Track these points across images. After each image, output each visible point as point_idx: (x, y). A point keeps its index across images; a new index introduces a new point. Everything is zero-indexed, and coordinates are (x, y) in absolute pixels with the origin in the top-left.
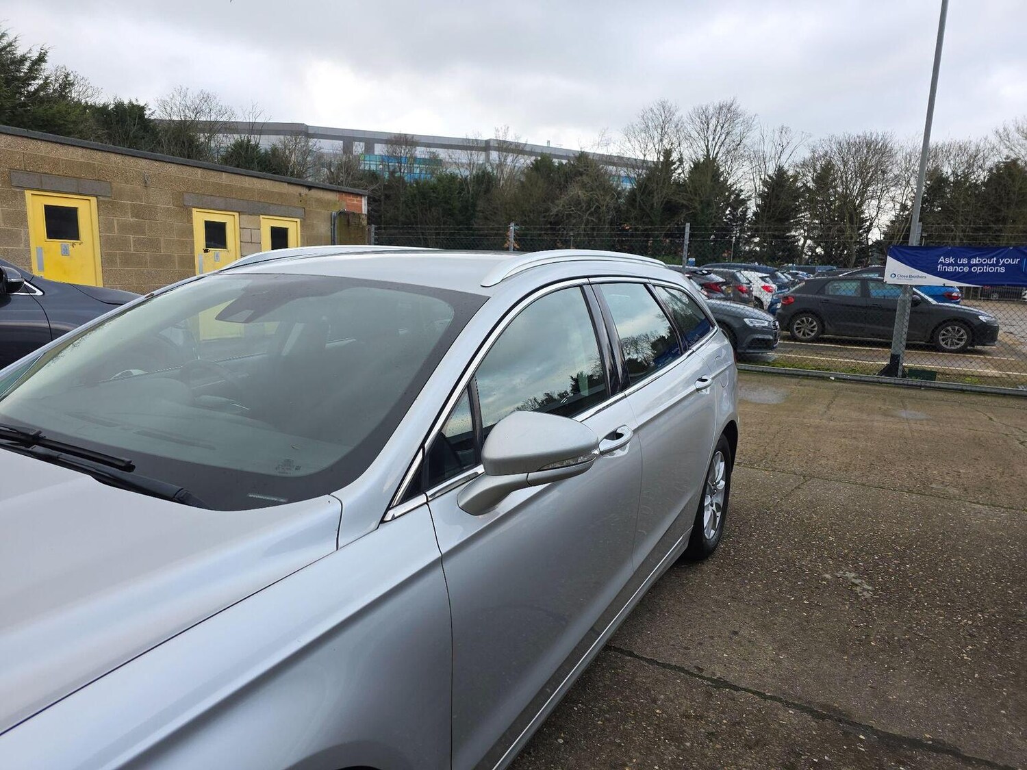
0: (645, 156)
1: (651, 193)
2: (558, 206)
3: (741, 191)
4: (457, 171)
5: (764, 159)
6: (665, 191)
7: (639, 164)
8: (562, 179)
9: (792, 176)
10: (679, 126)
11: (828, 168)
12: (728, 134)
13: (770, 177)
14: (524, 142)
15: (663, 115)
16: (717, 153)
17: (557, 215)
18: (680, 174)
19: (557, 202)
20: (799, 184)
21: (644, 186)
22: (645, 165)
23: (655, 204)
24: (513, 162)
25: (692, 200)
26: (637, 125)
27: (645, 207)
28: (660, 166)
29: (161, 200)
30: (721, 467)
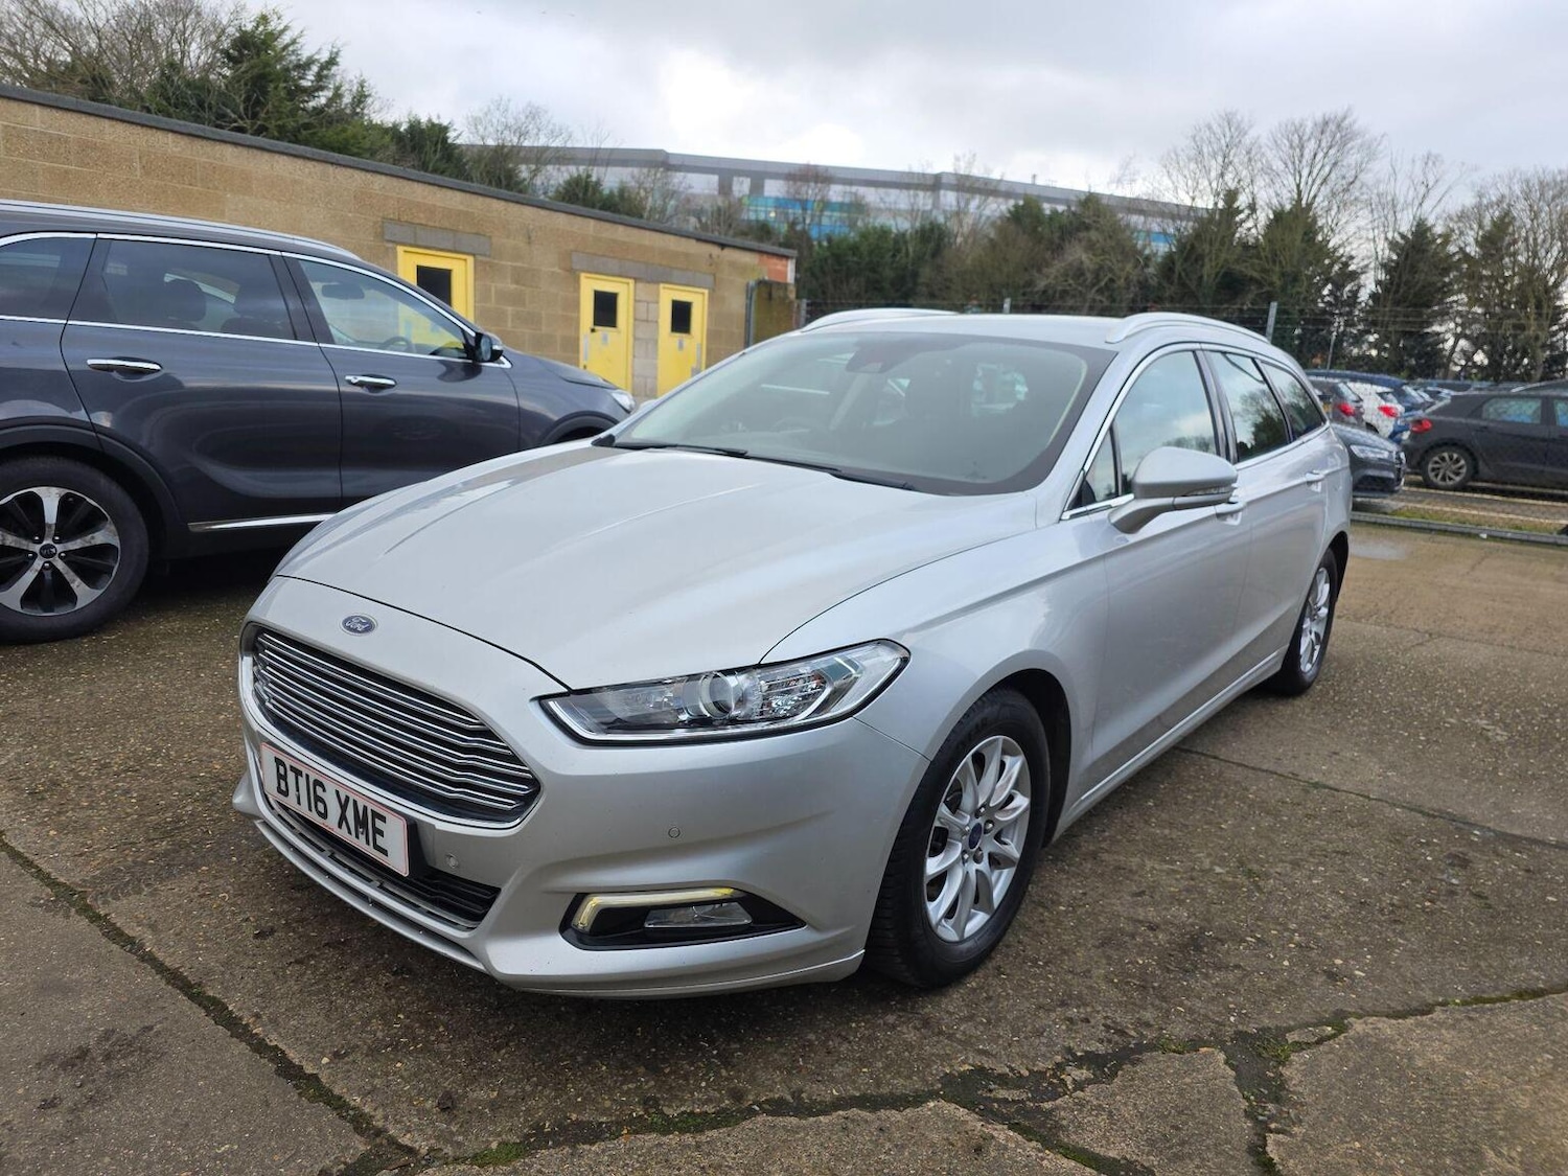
0: (1193, 199)
1: (1200, 258)
2: (1048, 277)
3: (1352, 258)
4: (892, 222)
5: (1394, 206)
6: (1223, 256)
7: (1183, 212)
8: (1057, 235)
9: (1440, 236)
10: (1253, 152)
11: (1503, 224)
12: (1335, 164)
13: (1403, 236)
14: (999, 178)
15: (1228, 134)
16: (1315, 197)
17: (1044, 292)
18: (1249, 229)
19: (1045, 270)
20: (1452, 249)
21: (1188, 247)
22: (1192, 214)
23: (1205, 277)
24: (979, 207)
25: (1269, 271)
26: (1183, 150)
27: (1188, 282)
28: (1217, 217)
29: (546, 261)
30: (1324, 589)
